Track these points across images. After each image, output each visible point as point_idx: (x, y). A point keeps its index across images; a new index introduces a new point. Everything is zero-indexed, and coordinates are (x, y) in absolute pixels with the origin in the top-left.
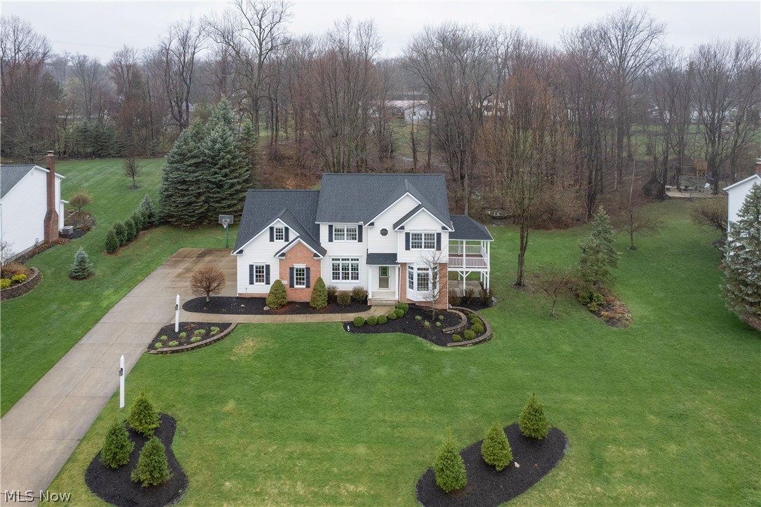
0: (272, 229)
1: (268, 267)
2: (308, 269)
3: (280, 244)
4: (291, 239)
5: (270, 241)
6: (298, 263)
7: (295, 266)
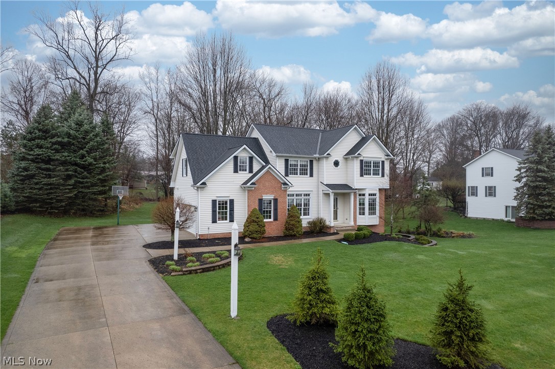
0: (236, 158)
1: (232, 201)
2: (276, 200)
3: (244, 176)
4: (255, 170)
5: (234, 172)
6: (267, 194)
7: (263, 198)
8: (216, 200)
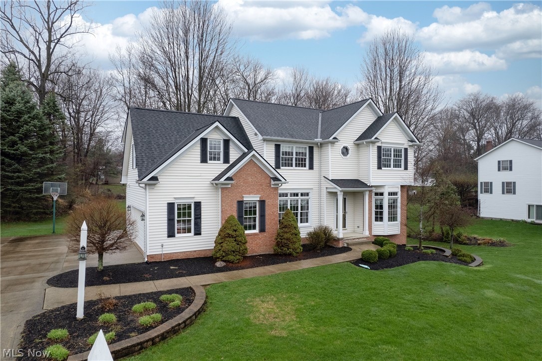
0: (204, 141)
1: (198, 205)
2: (262, 202)
3: (217, 167)
4: (232, 160)
5: (201, 162)
6: (249, 193)
7: (245, 199)
8: (173, 204)
